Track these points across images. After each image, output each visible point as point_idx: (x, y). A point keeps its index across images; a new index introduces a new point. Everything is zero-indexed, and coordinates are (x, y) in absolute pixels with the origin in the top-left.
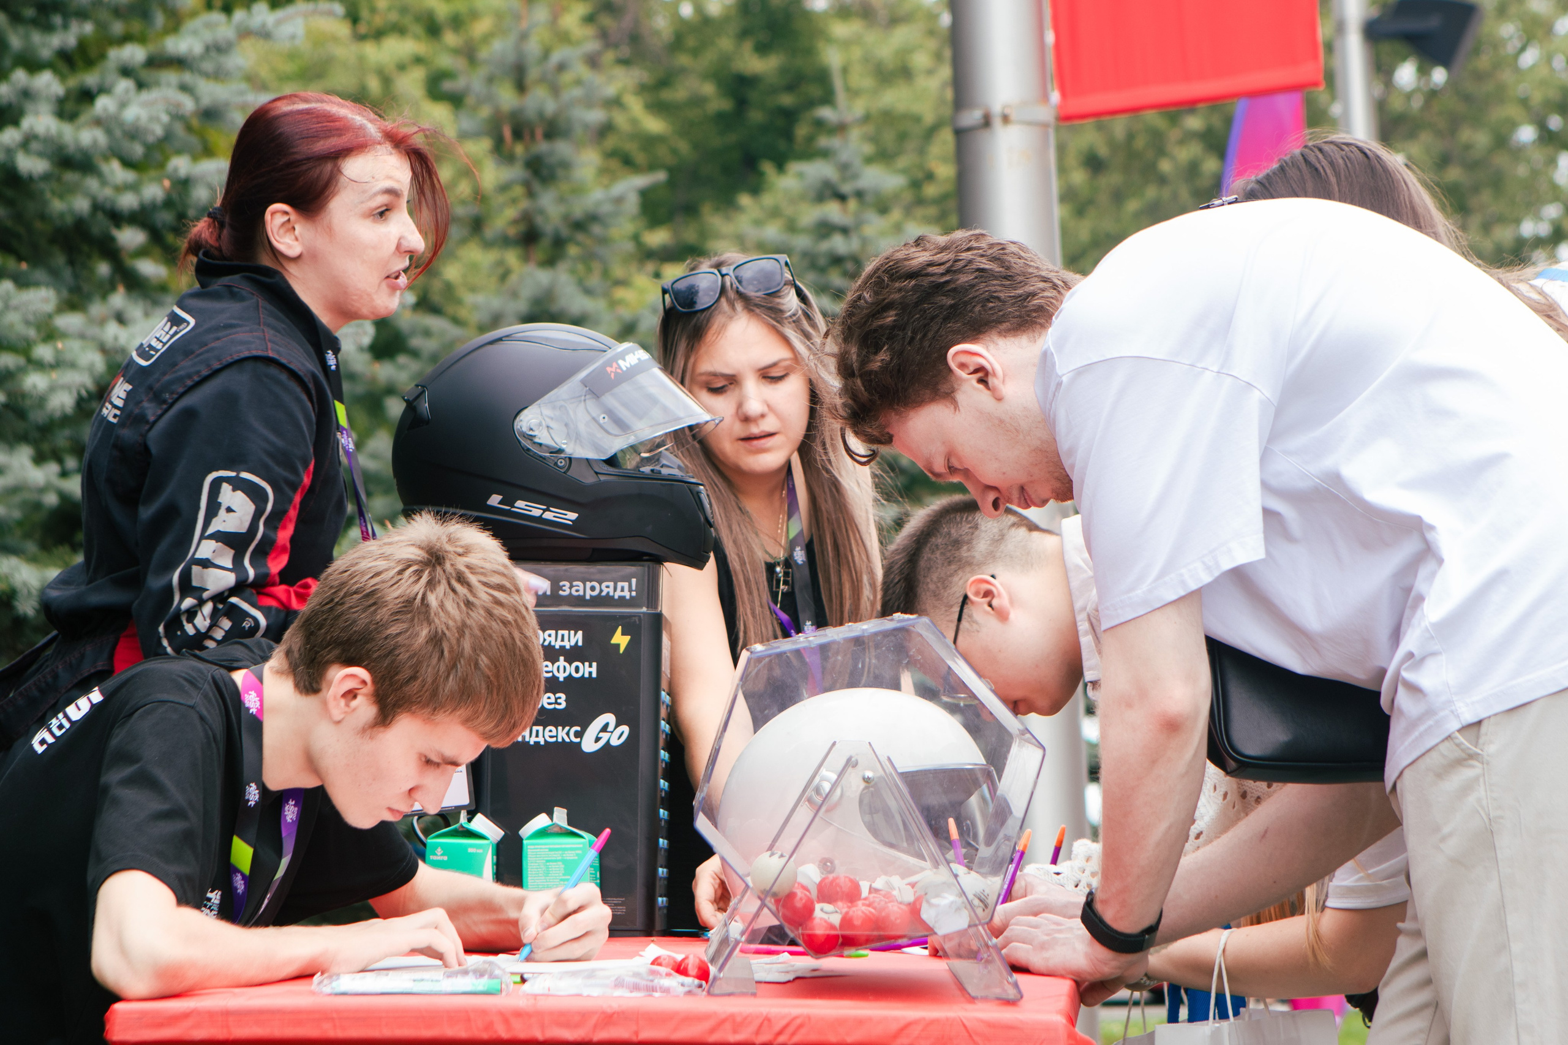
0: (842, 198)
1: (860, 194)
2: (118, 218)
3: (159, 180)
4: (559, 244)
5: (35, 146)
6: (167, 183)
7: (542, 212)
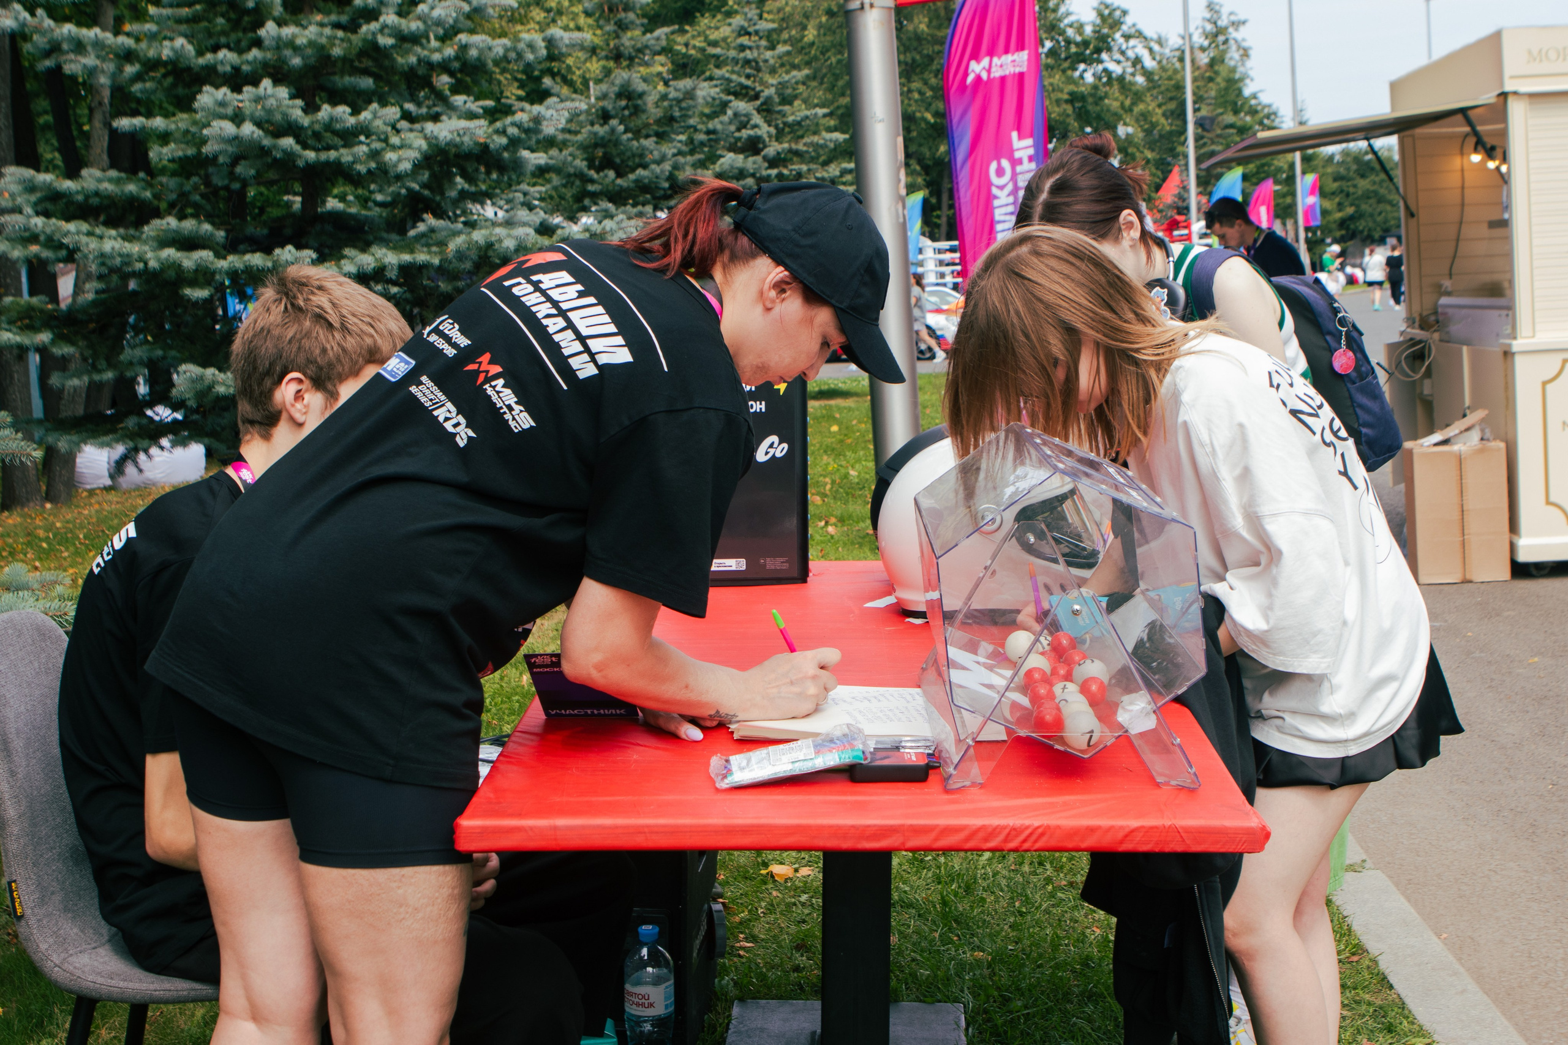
0: (749, 34)
1: (757, 32)
2: (431, 66)
3: (452, 46)
4: (631, 59)
5: (386, 31)
6: (456, 47)
7: (623, 45)
